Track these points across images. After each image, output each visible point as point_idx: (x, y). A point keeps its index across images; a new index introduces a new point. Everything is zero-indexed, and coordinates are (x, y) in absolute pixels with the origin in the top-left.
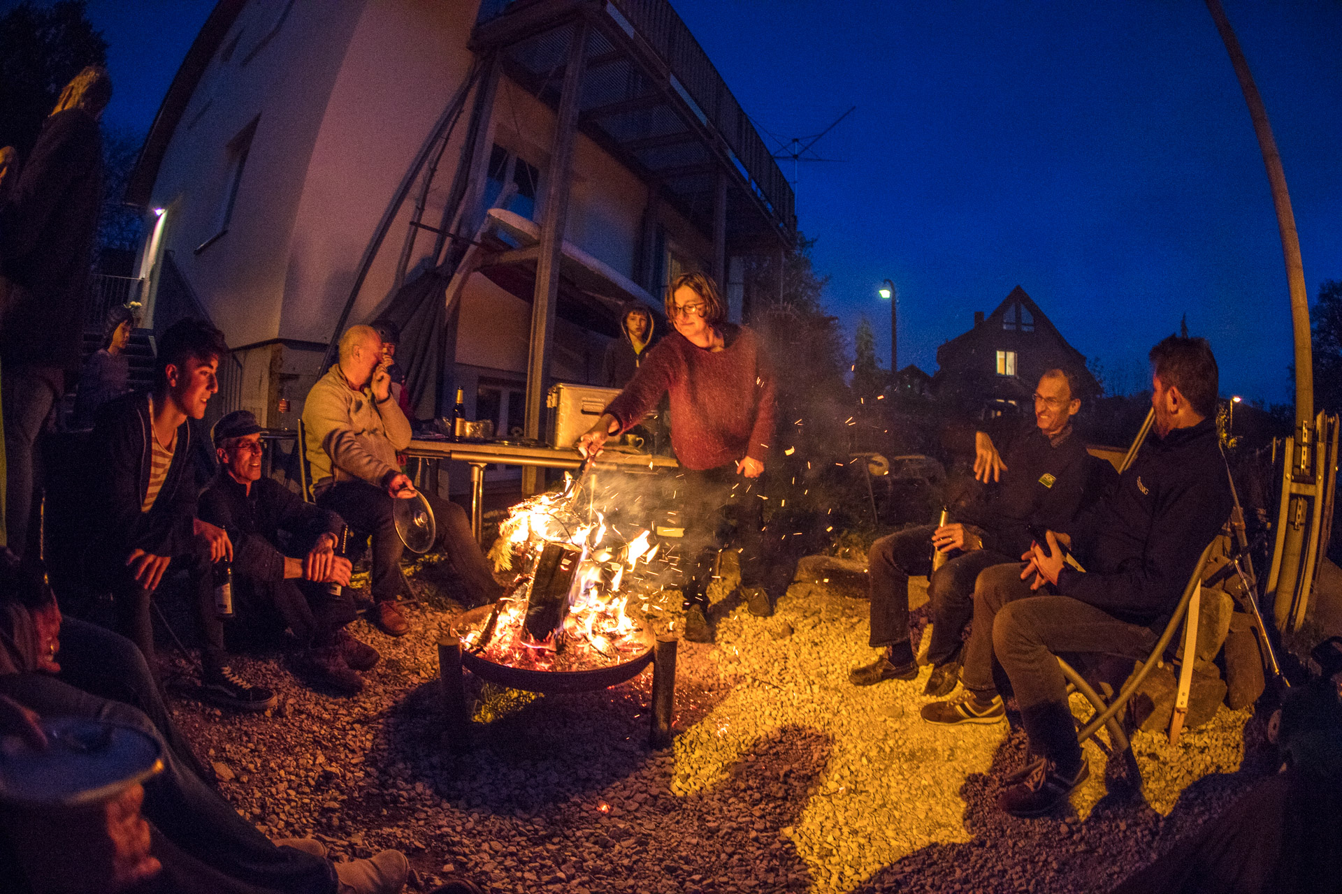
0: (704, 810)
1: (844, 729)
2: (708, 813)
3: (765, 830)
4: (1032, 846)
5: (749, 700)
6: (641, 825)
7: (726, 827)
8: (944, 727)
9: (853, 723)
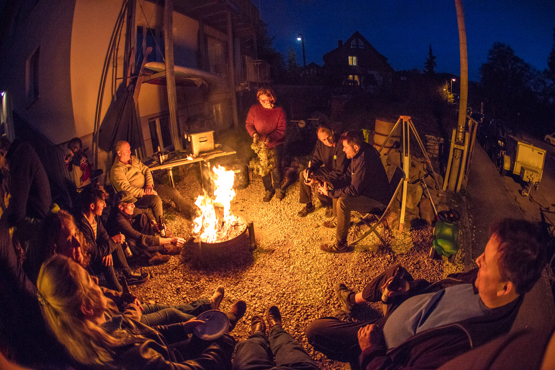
0: (271, 265)
1: (301, 233)
2: (272, 266)
3: (287, 268)
4: (354, 265)
5: (274, 229)
6: (258, 273)
7: (277, 269)
8: (330, 229)
9: (304, 231)
